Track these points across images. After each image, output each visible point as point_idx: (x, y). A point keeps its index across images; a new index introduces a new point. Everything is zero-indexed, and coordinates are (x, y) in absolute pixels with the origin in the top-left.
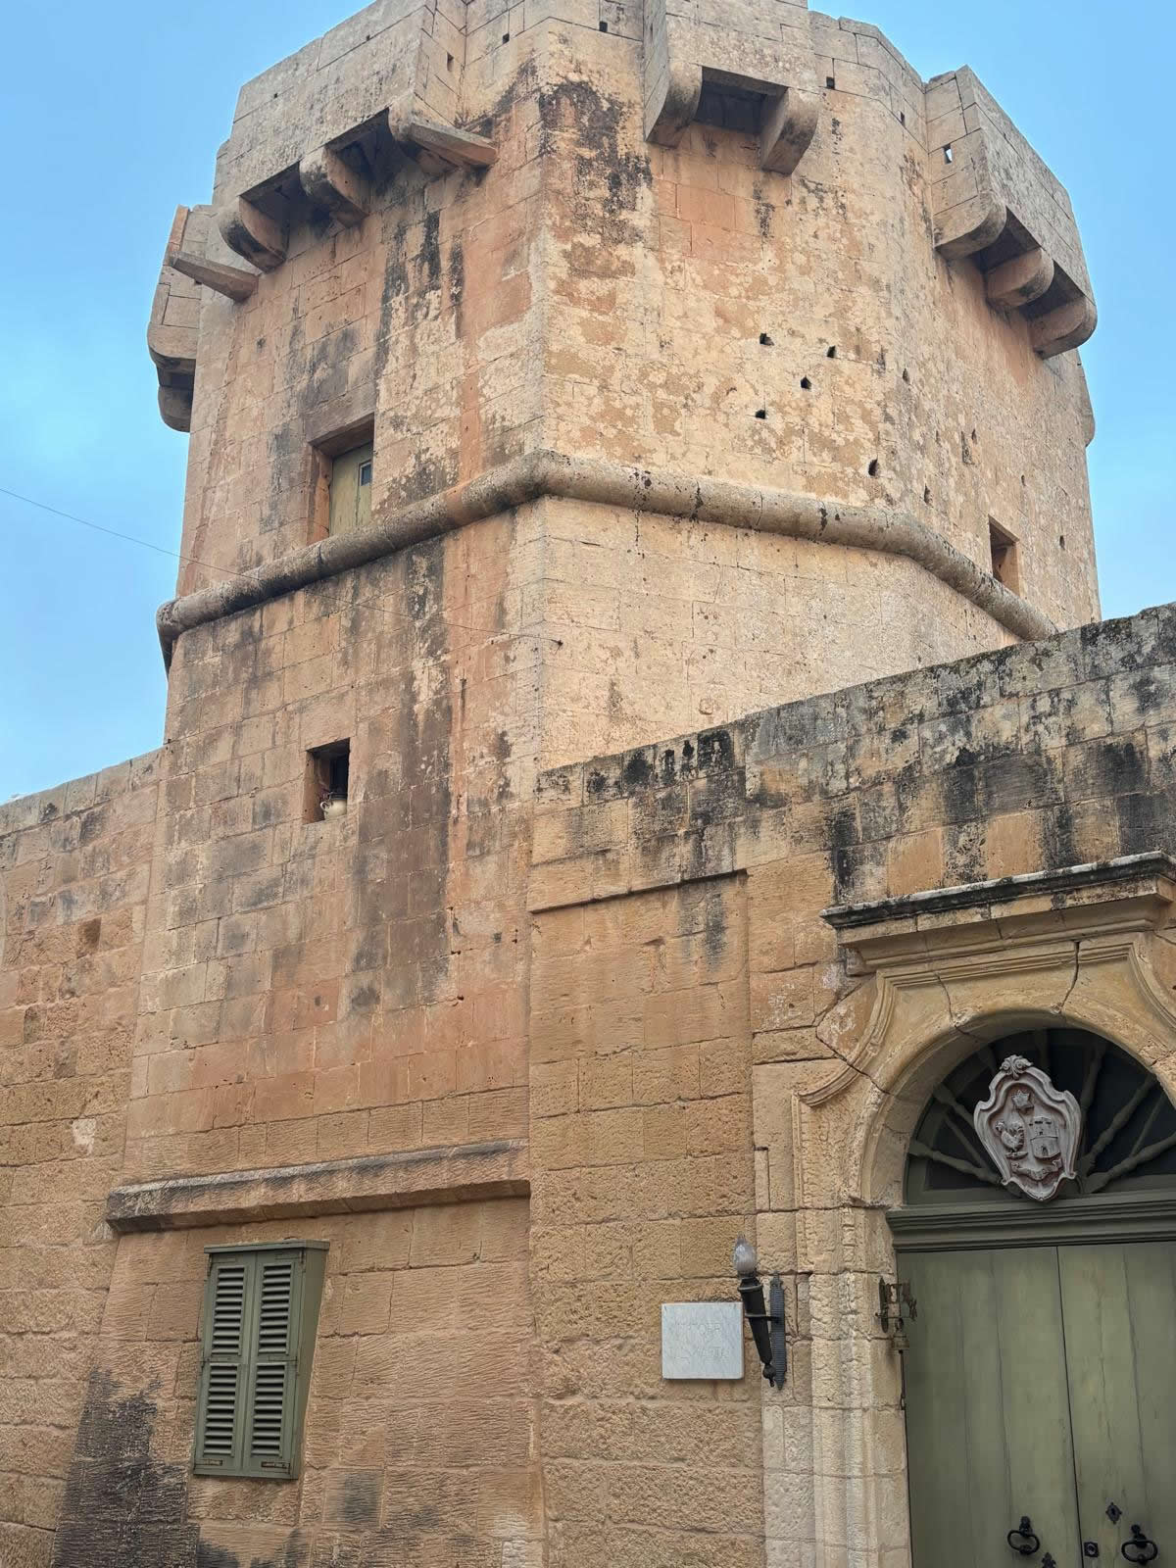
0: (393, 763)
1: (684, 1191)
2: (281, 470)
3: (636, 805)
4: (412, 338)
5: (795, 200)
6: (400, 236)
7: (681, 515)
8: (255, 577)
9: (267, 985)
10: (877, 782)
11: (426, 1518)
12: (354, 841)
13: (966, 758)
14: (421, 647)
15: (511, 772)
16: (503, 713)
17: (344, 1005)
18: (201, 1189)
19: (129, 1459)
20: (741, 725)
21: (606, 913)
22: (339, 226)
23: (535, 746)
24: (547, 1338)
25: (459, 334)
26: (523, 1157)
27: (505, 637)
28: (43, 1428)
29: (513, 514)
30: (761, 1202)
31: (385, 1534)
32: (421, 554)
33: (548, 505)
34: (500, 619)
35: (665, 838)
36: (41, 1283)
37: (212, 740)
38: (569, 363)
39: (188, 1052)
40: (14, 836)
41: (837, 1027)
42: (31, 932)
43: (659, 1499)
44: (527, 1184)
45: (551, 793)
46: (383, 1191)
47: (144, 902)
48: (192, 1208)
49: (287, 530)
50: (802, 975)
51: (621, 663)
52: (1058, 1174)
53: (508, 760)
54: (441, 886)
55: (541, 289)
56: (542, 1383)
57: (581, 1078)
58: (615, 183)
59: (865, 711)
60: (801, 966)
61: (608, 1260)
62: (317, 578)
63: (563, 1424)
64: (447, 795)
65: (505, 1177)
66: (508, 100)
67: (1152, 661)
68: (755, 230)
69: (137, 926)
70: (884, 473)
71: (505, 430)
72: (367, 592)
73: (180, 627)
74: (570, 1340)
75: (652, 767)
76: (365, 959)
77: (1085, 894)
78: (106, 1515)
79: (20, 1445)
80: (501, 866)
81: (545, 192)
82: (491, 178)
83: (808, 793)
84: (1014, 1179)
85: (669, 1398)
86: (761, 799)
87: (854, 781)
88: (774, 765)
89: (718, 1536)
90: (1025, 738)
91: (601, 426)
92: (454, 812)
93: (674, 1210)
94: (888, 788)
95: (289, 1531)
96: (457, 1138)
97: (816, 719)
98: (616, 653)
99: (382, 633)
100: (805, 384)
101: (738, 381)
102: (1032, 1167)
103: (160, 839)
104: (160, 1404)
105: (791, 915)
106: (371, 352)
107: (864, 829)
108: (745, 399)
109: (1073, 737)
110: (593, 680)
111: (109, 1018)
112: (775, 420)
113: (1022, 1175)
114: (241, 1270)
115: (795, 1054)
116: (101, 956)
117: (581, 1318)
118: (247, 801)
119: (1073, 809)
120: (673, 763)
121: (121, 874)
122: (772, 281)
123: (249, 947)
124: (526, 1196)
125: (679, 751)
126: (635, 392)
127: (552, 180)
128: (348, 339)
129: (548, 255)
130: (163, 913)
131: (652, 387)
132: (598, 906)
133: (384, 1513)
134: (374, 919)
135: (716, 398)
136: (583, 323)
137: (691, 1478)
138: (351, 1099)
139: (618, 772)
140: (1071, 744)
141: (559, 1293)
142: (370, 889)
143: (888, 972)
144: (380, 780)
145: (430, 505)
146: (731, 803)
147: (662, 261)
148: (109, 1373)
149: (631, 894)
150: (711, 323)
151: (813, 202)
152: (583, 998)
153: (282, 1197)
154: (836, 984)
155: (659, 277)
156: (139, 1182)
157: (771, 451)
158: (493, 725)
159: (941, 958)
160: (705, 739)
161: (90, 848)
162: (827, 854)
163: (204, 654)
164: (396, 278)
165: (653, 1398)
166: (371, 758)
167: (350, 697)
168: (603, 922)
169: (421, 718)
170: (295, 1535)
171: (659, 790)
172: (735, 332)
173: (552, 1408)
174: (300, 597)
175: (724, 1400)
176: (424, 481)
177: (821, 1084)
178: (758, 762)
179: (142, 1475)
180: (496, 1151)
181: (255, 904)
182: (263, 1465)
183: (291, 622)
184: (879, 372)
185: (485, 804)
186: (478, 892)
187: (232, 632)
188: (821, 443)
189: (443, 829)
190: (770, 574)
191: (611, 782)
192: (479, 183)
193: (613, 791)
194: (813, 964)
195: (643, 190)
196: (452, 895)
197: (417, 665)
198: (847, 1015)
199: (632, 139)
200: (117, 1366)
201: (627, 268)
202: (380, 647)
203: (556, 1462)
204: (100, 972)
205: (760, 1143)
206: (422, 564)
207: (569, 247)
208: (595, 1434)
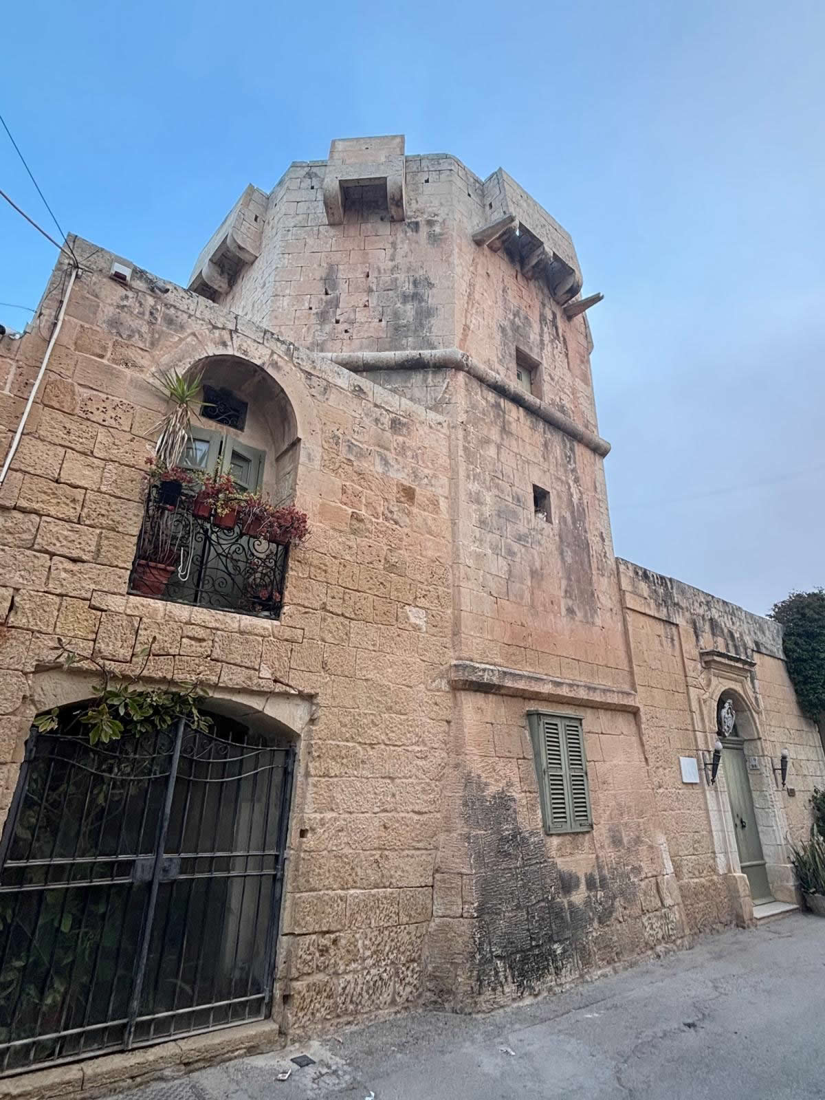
0: (567, 516)
1: (678, 721)
3: (647, 587)
9: (529, 584)
10: (699, 615)
11: (638, 840)
12: (556, 539)
13: (712, 619)
14: (572, 476)
16: (601, 525)
17: (563, 609)
18: (521, 676)
19: (507, 829)
21: (648, 620)
24: (652, 766)
27: (598, 497)
28: (402, 815)
29: (595, 454)
30: (697, 728)
31: (628, 850)
32: (567, 439)
37: (486, 441)
40: (325, 383)
41: (703, 681)
42: (349, 460)
43: (686, 823)
44: (639, 709)
48: (516, 686)
50: (694, 663)
53: (605, 543)
54: (591, 579)
56: (653, 784)
57: (648, 674)
63: (661, 799)
64: (588, 543)
74: (658, 768)
75: (649, 577)
76: (569, 594)
78: (504, 866)
82: (572, 324)
85: (685, 789)
86: (678, 605)
88: (680, 597)
89: (700, 833)
92: (591, 551)
93: (677, 727)
94: (701, 618)
95: (594, 856)
99: (557, 457)
104: (516, 796)
105: (689, 643)
107: (699, 627)
111: (429, 553)
114: (556, 725)
115: (696, 685)
116: (417, 511)
117: (660, 760)
118: (508, 487)
121: (430, 472)
123: (517, 559)
128: (528, 321)
130: (470, 515)
132: (644, 616)
133: (625, 841)
134: (569, 578)
137: (692, 815)
138: (571, 652)
139: (641, 572)
141: (653, 750)
142: (566, 564)
143: (713, 670)
144: (563, 518)
146: (669, 601)
148: (479, 777)
149: (654, 617)
152: (645, 647)
154: (701, 669)
156: (471, 660)
158: (598, 526)
161: (400, 439)
162: (693, 630)
163: (477, 393)
164: (543, 319)
165: (681, 789)
166: (559, 506)
167: (548, 475)
168: (645, 621)
169: (575, 506)
170: (597, 857)
171: (653, 586)
173: (657, 793)
174: (522, 411)
175: (696, 790)
176: (563, 411)
178: (676, 594)
179: (516, 838)
181: (518, 540)
182: (581, 825)
187: (491, 397)
189: (589, 556)
192: (568, 321)
193: (641, 578)
194: (696, 661)
197: (571, 483)
200: (483, 772)
202: (556, 463)
204: (419, 521)
205: (694, 711)
206: (568, 444)
208: (669, 802)
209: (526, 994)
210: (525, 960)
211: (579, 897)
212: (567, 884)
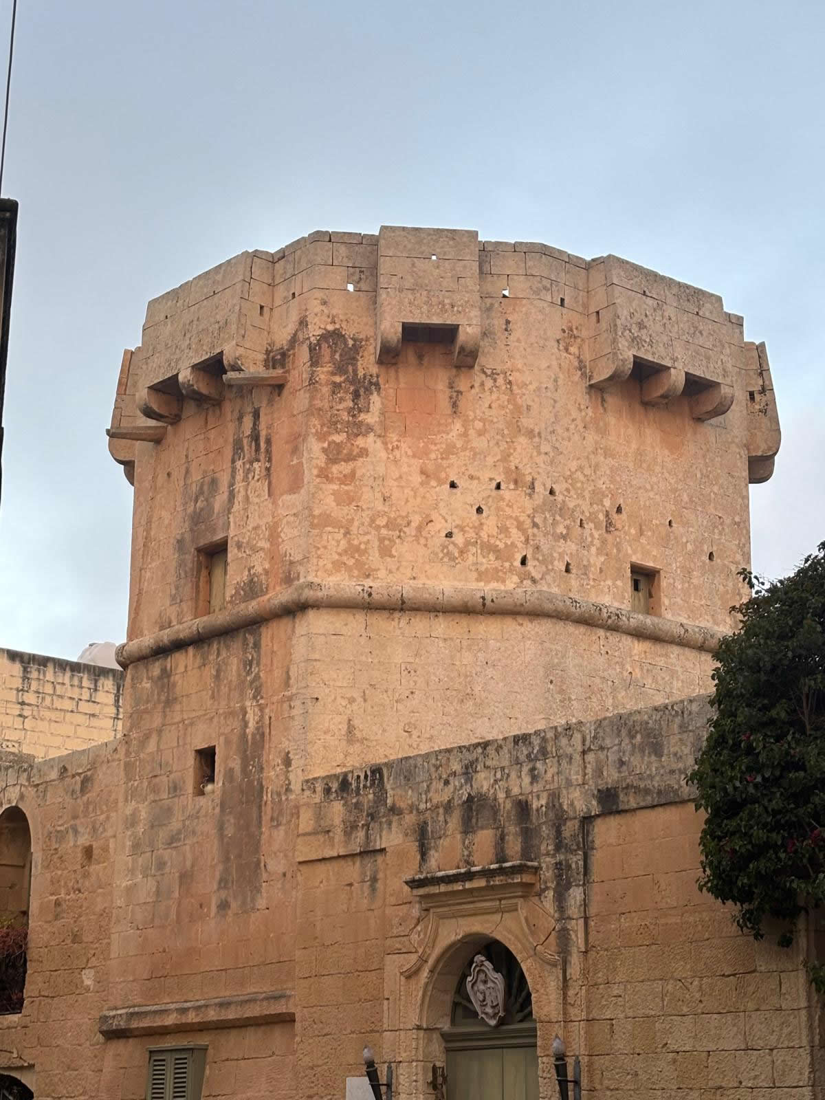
0: (236, 764)
2: (181, 564)
3: (344, 805)
4: (247, 490)
5: (477, 385)
6: (240, 419)
7: (394, 609)
8: (166, 636)
9: (176, 895)
10: (437, 807)
12: (218, 810)
13: (470, 799)
14: (250, 693)
15: (292, 776)
16: (288, 740)
17: (214, 909)
18: (146, 1014)
20: (387, 765)
21: (329, 866)
22: (209, 404)
23: (302, 762)
25: (269, 495)
26: (292, 1000)
29: (294, 617)
30: (385, 1026)
32: (251, 634)
33: (311, 614)
35: (354, 827)
36: (69, 1068)
37: (147, 737)
38: (326, 520)
39: (138, 932)
40: (44, 785)
41: (417, 936)
42: (56, 849)
44: (294, 1014)
45: (307, 793)
46: (231, 1017)
47: (115, 836)
48: (142, 1025)
49: (184, 605)
51: (355, 706)
52: (498, 1013)
53: (290, 769)
54: (259, 841)
55: (310, 474)
57: (317, 958)
58: (356, 395)
59: (434, 766)
60: (406, 903)
61: (326, 1055)
62: (199, 641)
64: (262, 786)
65: (284, 1011)
66: (294, 341)
67: (537, 759)
68: (449, 411)
69: (111, 851)
70: (530, 563)
71: (291, 563)
72: (224, 654)
73: (130, 660)
75: (351, 784)
76: (224, 883)
77: (497, 878)
80: (286, 833)
81: (312, 411)
82: (286, 392)
83: (411, 809)
84: (483, 1016)
86: (393, 809)
87: (429, 805)
88: (399, 791)
90: (492, 791)
91: (345, 558)
92: (265, 797)
94: (441, 810)
96: (267, 988)
97: (416, 767)
98: (352, 700)
99: (231, 681)
100: (479, 510)
101: (434, 516)
102: (489, 1010)
103: (121, 799)
106: (225, 496)
107: (432, 832)
108: (438, 526)
109: (508, 792)
110: (338, 719)
111: (99, 908)
112: (459, 539)
113: (486, 1014)
114: (164, 1060)
115: (400, 949)
116: (94, 868)
117: (315, 1085)
118: (164, 779)
119: (506, 831)
120: (360, 783)
121: (103, 817)
122: (459, 444)
123: (167, 870)
124: (294, 1021)
125: (362, 777)
126: (367, 533)
127: (316, 402)
128: (214, 482)
129: (314, 450)
130: (124, 847)
131: (378, 528)
132: (327, 862)
134: (227, 859)
135: (419, 529)
136: (334, 493)
139: (337, 785)
140: (507, 797)
142: (225, 840)
143: (435, 910)
144: (230, 773)
145: (252, 607)
146: (382, 810)
147: (385, 443)
149: (339, 857)
150: (417, 479)
151: (489, 383)
153: (184, 1019)
154: (417, 914)
155: (383, 455)
156: (116, 1009)
157: (453, 559)
158: (283, 746)
159: (454, 905)
160: (373, 771)
161: (85, 798)
162: (417, 844)
163: (142, 680)
164: (238, 447)
166: (227, 758)
167: (215, 720)
168: (328, 870)
169: (250, 737)
171: (353, 798)
172: (433, 483)
174: (191, 650)
176: (252, 589)
177: (408, 966)
178: (393, 789)
180: (281, 997)
181: (170, 844)
183: (186, 667)
184: (530, 495)
185: (279, 794)
186: (276, 847)
187: (156, 669)
188: (489, 548)
189: (260, 806)
190: (451, 639)
191: (334, 790)
192: (279, 395)
193: (334, 795)
194: (410, 903)
195: (375, 398)
196: (264, 848)
197: (248, 703)
198: (421, 931)
199: (367, 364)
201: (364, 452)
202: (230, 690)
204: (93, 878)
205: (386, 997)
206: (251, 639)
207: (326, 445)
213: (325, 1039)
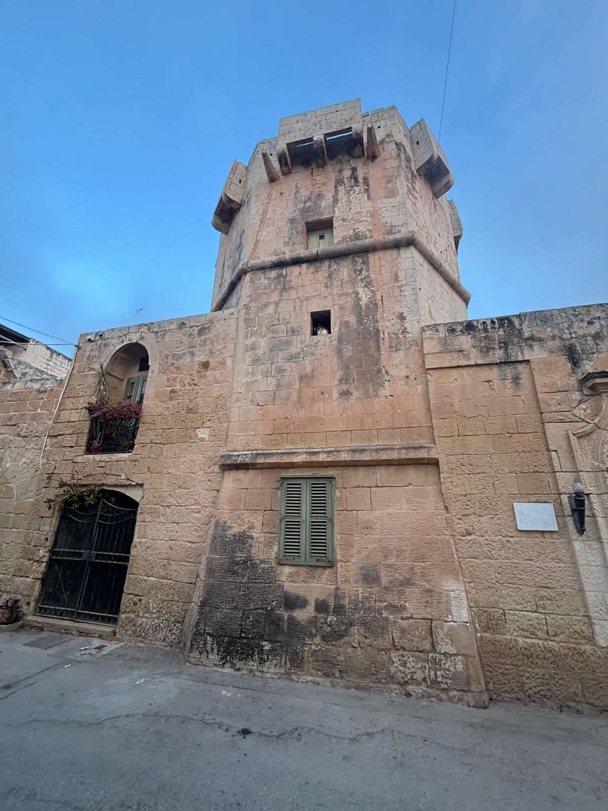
0: (351, 319)
1: (516, 464)
2: (292, 229)
3: (471, 338)
4: (349, 198)
5: (439, 206)
6: (340, 171)
7: (435, 268)
9: (298, 387)
10: (584, 336)
11: (407, 582)
12: (335, 342)
14: (361, 284)
15: (407, 325)
16: (401, 307)
17: (335, 395)
18: (272, 454)
19: (240, 557)
20: (519, 316)
21: (464, 371)
22: (314, 166)
23: (417, 318)
24: (455, 514)
25: (369, 199)
26: (434, 450)
27: (400, 284)
28: (182, 543)
29: (399, 249)
30: (557, 469)
31: (386, 588)
32: (357, 257)
33: (413, 248)
34: (396, 278)
35: (489, 348)
36: (180, 487)
37: (266, 306)
39: (259, 407)
40: (164, 332)
41: (583, 412)
42: (172, 363)
43: (522, 575)
44: (437, 459)
45: (430, 332)
46: (365, 459)
47: (233, 356)
49: (296, 246)
50: (563, 394)
53: (405, 321)
54: (378, 359)
55: (404, 191)
56: (455, 531)
57: (459, 424)
58: (412, 175)
59: (573, 315)
60: (561, 391)
61: (482, 487)
62: (313, 260)
63: (468, 546)
64: (378, 330)
65: (427, 457)
68: (434, 207)
69: (229, 364)
71: (392, 226)
73: (250, 270)
74: (468, 515)
75: (477, 326)
76: (344, 381)
78: (230, 579)
79: (169, 549)
80: (407, 354)
82: (378, 160)
83: (553, 338)
85: (520, 537)
86: (532, 338)
87: (574, 335)
88: (536, 329)
89: (556, 590)
92: (382, 336)
93: (512, 470)
94: (589, 338)
95: (333, 587)
96: (398, 442)
97: (552, 316)
99: (343, 279)
103: (241, 336)
104: (255, 535)
105: (553, 375)
106: (330, 201)
107: (582, 350)
110: (426, 304)
111: (215, 394)
114: (300, 484)
115: (563, 420)
116: (210, 373)
117: (471, 507)
118: (283, 327)
120: (487, 326)
121: (221, 346)
122: (438, 221)
123: (287, 373)
124: (437, 464)
125: (489, 322)
127: (402, 165)
128: (320, 196)
129: (404, 183)
130: (245, 360)
132: (459, 368)
133: (384, 581)
134: (347, 368)
136: (411, 206)
137: (538, 567)
138: (342, 426)
139: (461, 327)
141: (459, 498)
142: (344, 358)
144: (346, 324)
146: (516, 339)
147: (421, 201)
148: (225, 522)
149: (477, 365)
150: (431, 223)
152: (456, 398)
153: (314, 459)
154: (579, 398)
155: (422, 205)
156: (239, 451)
158: (397, 310)
160: (501, 320)
161: (203, 337)
162: (565, 357)
163: (260, 279)
164: (339, 182)
165: (512, 537)
166: (341, 316)
167: (330, 297)
168: (462, 373)
169: (363, 306)
170: (337, 589)
171: (482, 334)
172: (435, 229)
173: (461, 540)
174: (304, 266)
175: (548, 539)
176: (358, 237)
177: (581, 430)
178: (528, 328)
179: (248, 564)
180: (420, 448)
181: (289, 360)
182: (317, 560)
183: (300, 273)
185: (396, 334)
186: (396, 362)
187: (273, 274)
189: (378, 341)
191: (458, 330)
192: (373, 161)
193: (460, 333)
194: (567, 391)
195: (417, 182)
196: (384, 363)
197: (360, 290)
198: (587, 408)
199: (414, 168)
200: (229, 520)
201: (417, 198)
202: (342, 283)
203: (467, 560)
204: (211, 378)
205: (554, 449)
206: (360, 260)
207: (407, 184)
208: (485, 550)
209: (227, 665)
210: (232, 643)
211: (302, 615)
212: (292, 602)
213: (478, 476)
